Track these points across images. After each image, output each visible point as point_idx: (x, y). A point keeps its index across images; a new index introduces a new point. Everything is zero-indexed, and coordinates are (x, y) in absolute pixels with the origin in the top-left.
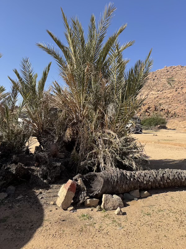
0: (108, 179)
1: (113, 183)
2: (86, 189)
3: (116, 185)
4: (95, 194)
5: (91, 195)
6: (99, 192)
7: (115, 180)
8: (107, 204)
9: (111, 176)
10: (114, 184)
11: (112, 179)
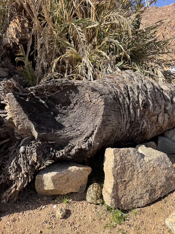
0: (116, 99)
1: (132, 111)
2: (36, 134)
3: (142, 116)
4: (73, 151)
5: (60, 153)
6: (92, 140)
7: (138, 102)
8: (126, 184)
9: (126, 88)
10: (135, 112)
11: (129, 99)
